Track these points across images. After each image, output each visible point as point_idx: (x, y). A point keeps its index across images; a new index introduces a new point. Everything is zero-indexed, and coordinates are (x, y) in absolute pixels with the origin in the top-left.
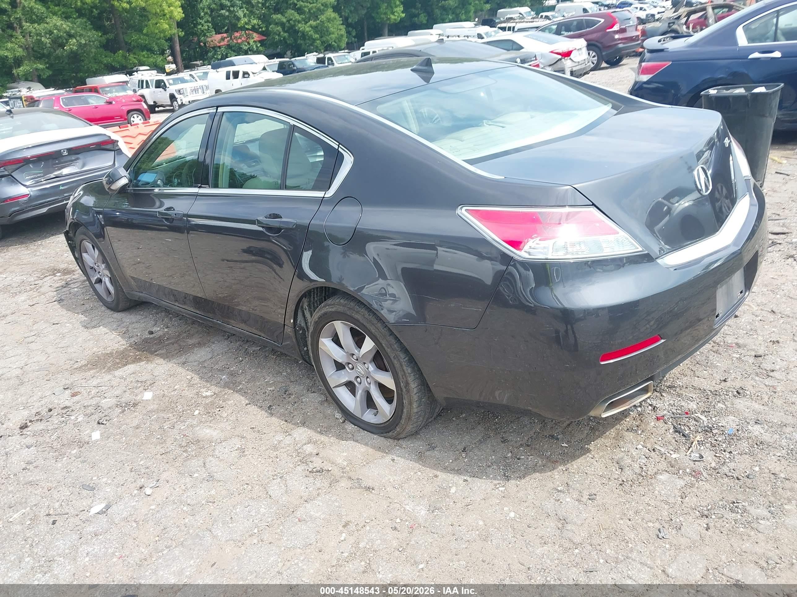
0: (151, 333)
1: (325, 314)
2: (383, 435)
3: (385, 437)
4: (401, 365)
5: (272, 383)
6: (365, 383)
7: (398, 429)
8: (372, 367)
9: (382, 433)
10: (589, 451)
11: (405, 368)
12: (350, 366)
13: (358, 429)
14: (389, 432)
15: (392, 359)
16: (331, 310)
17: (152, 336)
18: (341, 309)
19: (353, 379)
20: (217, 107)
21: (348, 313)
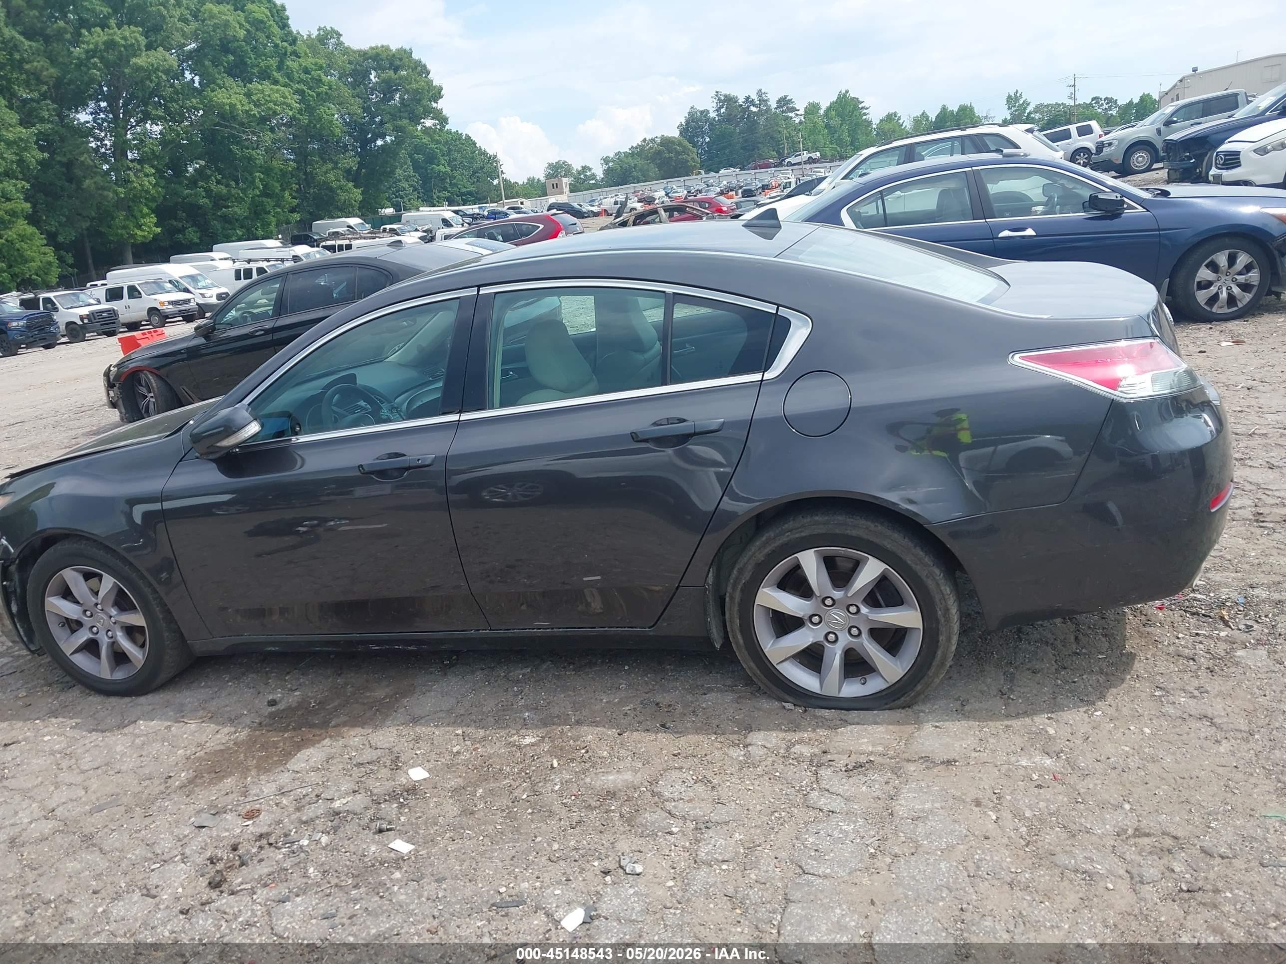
0: (272, 703)
1: (786, 544)
2: (888, 706)
3: (889, 709)
4: (938, 584)
5: (619, 702)
6: (845, 640)
7: (919, 687)
8: (864, 610)
9: (886, 704)
10: (1132, 656)
11: (942, 588)
12: (816, 619)
13: (839, 711)
14: (899, 698)
15: (925, 579)
16: (797, 535)
17: (273, 709)
18: (821, 530)
19: (821, 638)
20: (479, 287)
21: (837, 531)
